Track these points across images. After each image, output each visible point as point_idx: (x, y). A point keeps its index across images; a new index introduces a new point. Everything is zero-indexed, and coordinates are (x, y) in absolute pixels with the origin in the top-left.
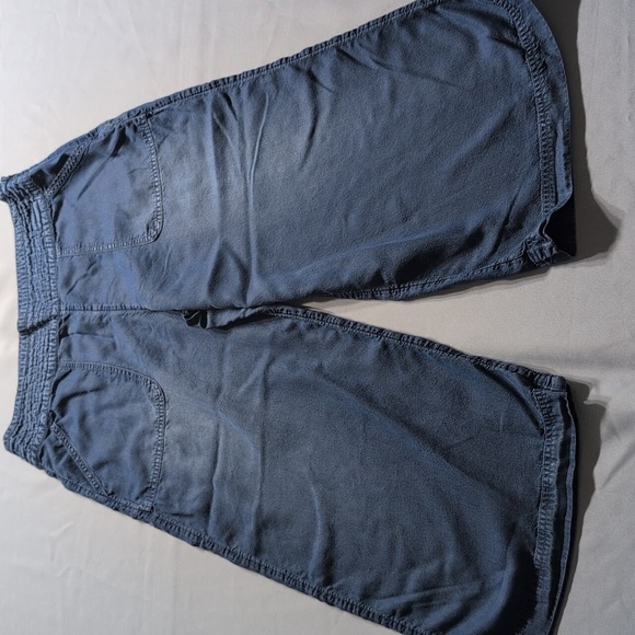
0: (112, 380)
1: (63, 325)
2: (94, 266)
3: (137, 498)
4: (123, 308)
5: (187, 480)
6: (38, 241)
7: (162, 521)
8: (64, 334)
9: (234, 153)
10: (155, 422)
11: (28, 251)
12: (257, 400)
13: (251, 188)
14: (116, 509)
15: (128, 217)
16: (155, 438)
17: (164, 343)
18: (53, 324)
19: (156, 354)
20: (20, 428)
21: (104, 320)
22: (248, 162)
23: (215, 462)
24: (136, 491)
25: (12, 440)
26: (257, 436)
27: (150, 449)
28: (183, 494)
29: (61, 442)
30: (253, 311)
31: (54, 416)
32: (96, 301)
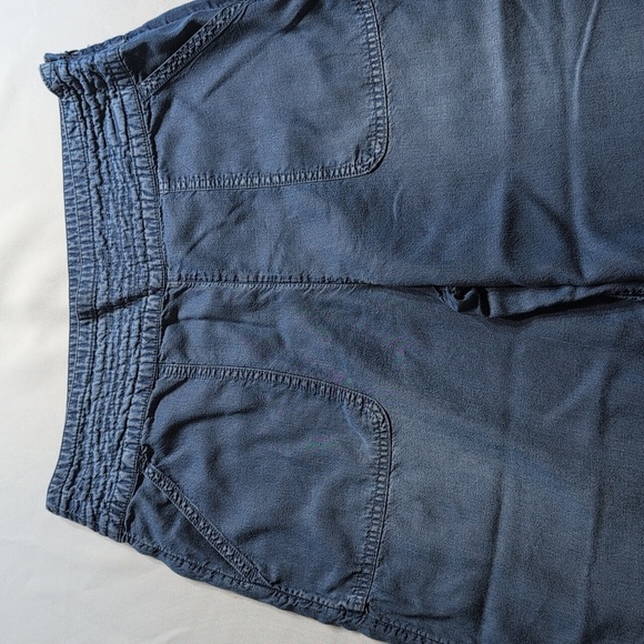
0: (277, 396)
1: (170, 304)
2: (239, 211)
3: (331, 589)
4: (304, 279)
5: (436, 560)
6: (117, 164)
7: (387, 626)
8: (171, 319)
9: (540, 36)
10: (371, 466)
11: (95, 180)
12: (584, 433)
13: (575, 94)
14: (290, 609)
15: (316, 130)
16: (368, 491)
17: (386, 339)
18: (152, 302)
19: (374, 356)
20: (76, 473)
21: (262, 298)
22: (569, 54)
23: (494, 531)
24: (330, 578)
25: (66, 494)
26: (588, 493)
27: (357, 509)
28: (427, 583)
29: (165, 496)
30: (594, 291)
31: (150, 453)
32: (244, 266)
